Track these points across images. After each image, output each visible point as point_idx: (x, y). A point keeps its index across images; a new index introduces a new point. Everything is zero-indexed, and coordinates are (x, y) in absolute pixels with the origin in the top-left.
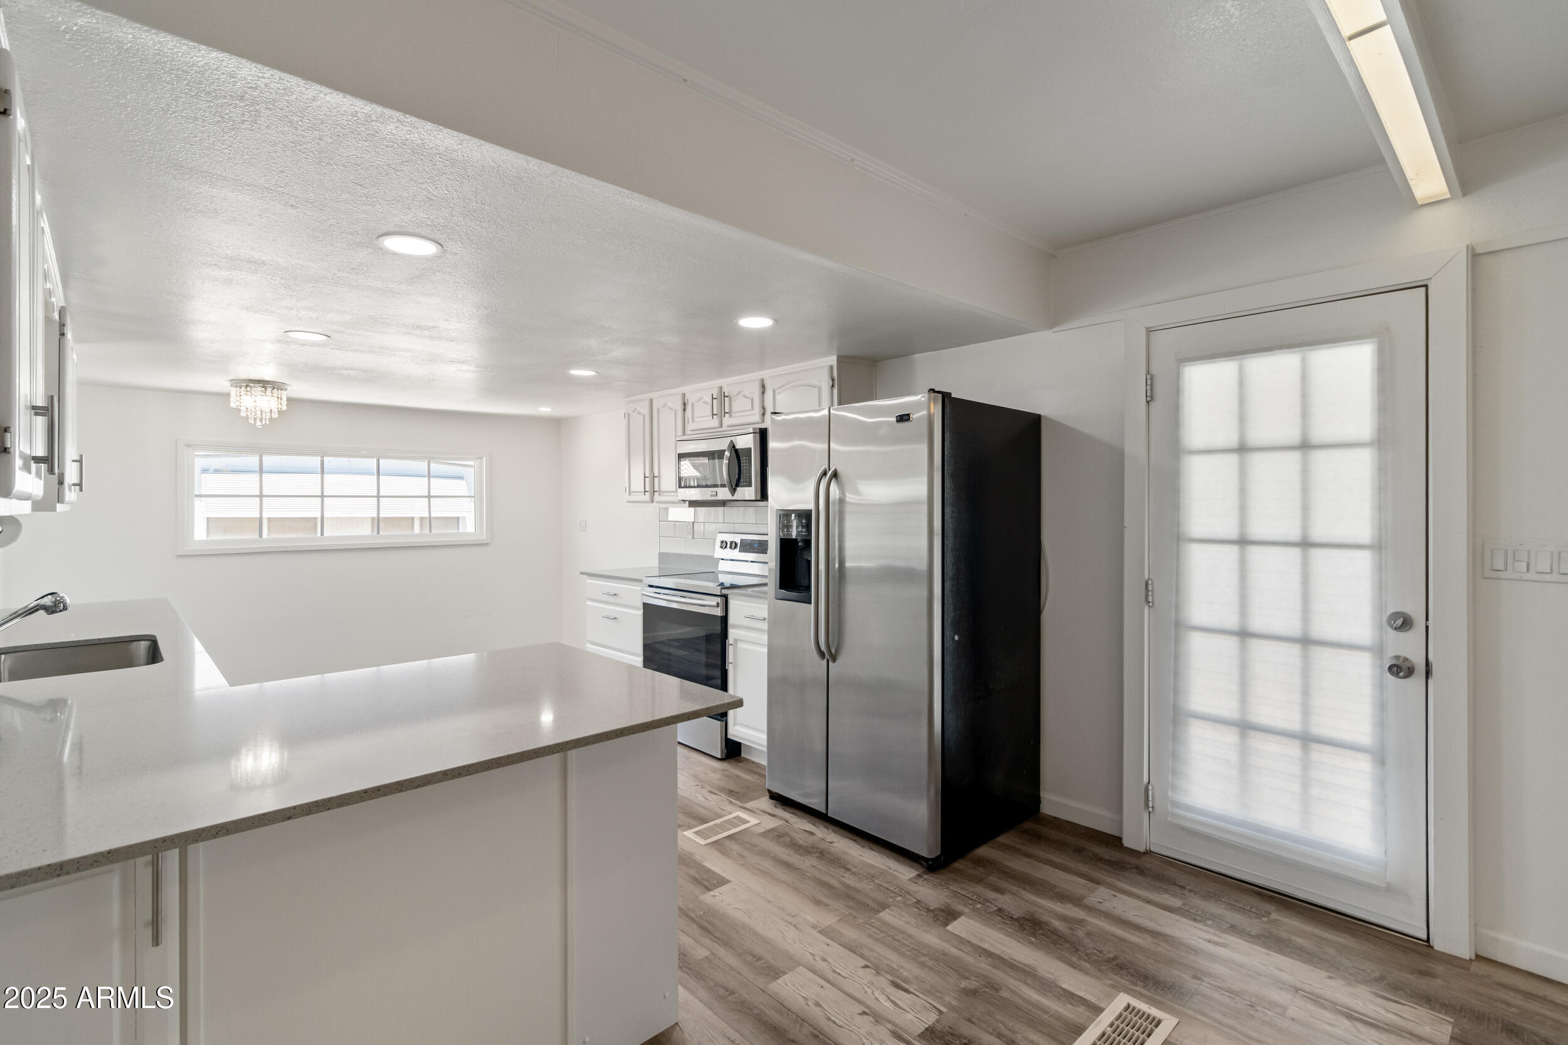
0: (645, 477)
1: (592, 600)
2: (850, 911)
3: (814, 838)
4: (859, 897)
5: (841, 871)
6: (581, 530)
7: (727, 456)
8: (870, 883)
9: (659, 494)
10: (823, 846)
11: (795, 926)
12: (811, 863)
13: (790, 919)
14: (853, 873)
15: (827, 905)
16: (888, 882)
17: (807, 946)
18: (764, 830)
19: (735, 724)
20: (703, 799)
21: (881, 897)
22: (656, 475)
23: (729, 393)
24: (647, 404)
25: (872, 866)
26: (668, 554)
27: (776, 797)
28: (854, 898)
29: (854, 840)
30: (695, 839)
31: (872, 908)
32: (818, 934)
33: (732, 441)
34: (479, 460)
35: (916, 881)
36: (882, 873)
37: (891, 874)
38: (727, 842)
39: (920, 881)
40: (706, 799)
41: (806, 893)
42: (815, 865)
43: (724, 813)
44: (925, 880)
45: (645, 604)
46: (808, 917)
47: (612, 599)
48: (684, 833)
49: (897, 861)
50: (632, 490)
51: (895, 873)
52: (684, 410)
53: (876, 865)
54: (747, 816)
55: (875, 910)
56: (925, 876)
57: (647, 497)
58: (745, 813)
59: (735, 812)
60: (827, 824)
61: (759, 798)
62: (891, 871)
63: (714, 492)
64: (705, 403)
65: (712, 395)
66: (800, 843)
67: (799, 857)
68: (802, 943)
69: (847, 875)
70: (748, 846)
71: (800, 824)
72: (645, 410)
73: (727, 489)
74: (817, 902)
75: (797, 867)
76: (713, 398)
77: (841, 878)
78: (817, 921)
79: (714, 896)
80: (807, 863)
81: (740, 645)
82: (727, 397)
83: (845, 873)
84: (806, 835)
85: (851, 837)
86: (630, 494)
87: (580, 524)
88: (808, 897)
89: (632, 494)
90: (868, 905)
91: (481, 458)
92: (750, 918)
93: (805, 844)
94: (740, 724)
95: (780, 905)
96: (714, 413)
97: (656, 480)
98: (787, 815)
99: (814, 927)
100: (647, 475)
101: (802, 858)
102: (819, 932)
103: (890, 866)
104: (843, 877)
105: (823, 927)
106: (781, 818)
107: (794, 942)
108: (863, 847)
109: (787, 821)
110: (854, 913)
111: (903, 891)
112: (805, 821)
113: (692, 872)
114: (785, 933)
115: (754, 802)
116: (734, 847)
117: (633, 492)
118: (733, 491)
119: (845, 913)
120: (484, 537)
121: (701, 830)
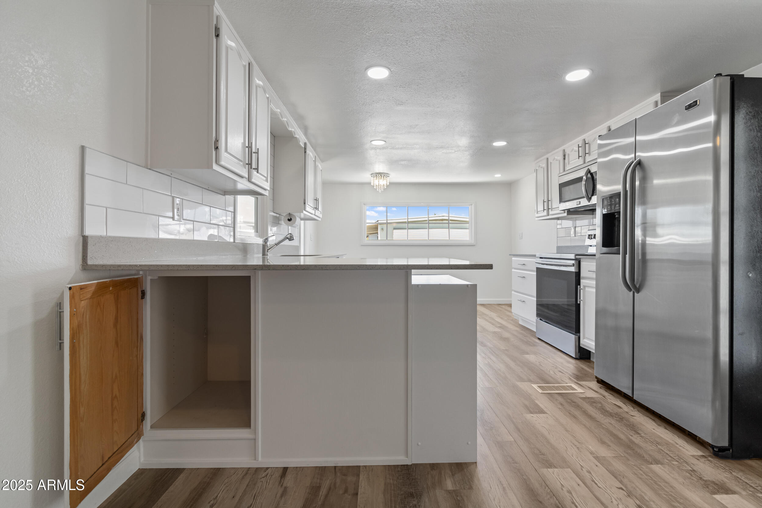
0: (544, 202)
1: (515, 269)
2: (626, 455)
3: (620, 410)
4: (639, 451)
5: (632, 433)
6: (520, 239)
7: (584, 179)
8: (653, 446)
9: (552, 210)
10: (625, 415)
11: (578, 448)
12: (609, 421)
13: (577, 443)
14: (641, 436)
15: (609, 446)
16: (670, 451)
17: (581, 461)
18: (585, 397)
19: (584, 338)
20: (553, 373)
21: (658, 457)
22: (550, 199)
23: (588, 141)
24: (545, 161)
25: (661, 438)
26: (562, 247)
27: (601, 382)
28: (634, 450)
29: (654, 420)
30: (537, 389)
31: (647, 460)
32: (593, 458)
33: (588, 169)
34: (471, 206)
35: (699, 458)
36: (667, 444)
37: (676, 447)
38: (556, 396)
39: (703, 460)
40: (555, 373)
41: (597, 435)
42: (612, 423)
43: (562, 382)
44: (709, 461)
45: (537, 268)
46: (590, 447)
47: (523, 267)
48: (532, 385)
49: (687, 442)
50: (538, 210)
51: (680, 448)
52: (564, 159)
53: (665, 438)
54: (577, 387)
55: (649, 462)
56: (710, 458)
57: (545, 213)
58: (577, 386)
59: (570, 383)
60: (634, 405)
61: (591, 381)
62: (677, 446)
63: (578, 202)
64: (575, 151)
65: (578, 145)
66: (608, 410)
67: (602, 416)
68: (578, 458)
69: (635, 436)
70: (569, 401)
71: (612, 400)
72: (544, 165)
73: (585, 199)
74: (603, 443)
75: (598, 420)
76: (579, 147)
77: (630, 436)
78: (595, 451)
79: (532, 417)
80: (606, 421)
81: (587, 289)
82: (587, 144)
83: (634, 434)
84: (615, 407)
85: (653, 419)
86: (537, 213)
87: (520, 235)
88: (597, 437)
89: (539, 212)
90: (644, 457)
91: (472, 205)
92: (549, 434)
93: (611, 411)
94: (586, 338)
95: (574, 435)
96: (580, 155)
97: (550, 202)
98: (606, 394)
99: (592, 453)
100: (545, 201)
101: (605, 417)
102: (594, 457)
103: (677, 442)
104: (632, 436)
105: (598, 456)
106: (601, 394)
107: (572, 456)
108: (659, 425)
109: (604, 397)
110: (629, 457)
111: (682, 460)
112: (618, 400)
113: (527, 403)
114: (569, 449)
115: (586, 382)
116: (560, 399)
117: (539, 211)
118: (589, 199)
119: (621, 455)
120: (473, 242)
121: (543, 386)
